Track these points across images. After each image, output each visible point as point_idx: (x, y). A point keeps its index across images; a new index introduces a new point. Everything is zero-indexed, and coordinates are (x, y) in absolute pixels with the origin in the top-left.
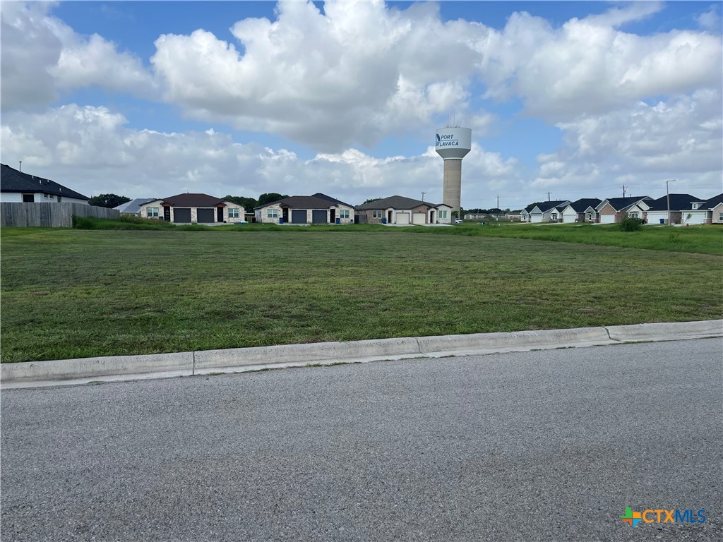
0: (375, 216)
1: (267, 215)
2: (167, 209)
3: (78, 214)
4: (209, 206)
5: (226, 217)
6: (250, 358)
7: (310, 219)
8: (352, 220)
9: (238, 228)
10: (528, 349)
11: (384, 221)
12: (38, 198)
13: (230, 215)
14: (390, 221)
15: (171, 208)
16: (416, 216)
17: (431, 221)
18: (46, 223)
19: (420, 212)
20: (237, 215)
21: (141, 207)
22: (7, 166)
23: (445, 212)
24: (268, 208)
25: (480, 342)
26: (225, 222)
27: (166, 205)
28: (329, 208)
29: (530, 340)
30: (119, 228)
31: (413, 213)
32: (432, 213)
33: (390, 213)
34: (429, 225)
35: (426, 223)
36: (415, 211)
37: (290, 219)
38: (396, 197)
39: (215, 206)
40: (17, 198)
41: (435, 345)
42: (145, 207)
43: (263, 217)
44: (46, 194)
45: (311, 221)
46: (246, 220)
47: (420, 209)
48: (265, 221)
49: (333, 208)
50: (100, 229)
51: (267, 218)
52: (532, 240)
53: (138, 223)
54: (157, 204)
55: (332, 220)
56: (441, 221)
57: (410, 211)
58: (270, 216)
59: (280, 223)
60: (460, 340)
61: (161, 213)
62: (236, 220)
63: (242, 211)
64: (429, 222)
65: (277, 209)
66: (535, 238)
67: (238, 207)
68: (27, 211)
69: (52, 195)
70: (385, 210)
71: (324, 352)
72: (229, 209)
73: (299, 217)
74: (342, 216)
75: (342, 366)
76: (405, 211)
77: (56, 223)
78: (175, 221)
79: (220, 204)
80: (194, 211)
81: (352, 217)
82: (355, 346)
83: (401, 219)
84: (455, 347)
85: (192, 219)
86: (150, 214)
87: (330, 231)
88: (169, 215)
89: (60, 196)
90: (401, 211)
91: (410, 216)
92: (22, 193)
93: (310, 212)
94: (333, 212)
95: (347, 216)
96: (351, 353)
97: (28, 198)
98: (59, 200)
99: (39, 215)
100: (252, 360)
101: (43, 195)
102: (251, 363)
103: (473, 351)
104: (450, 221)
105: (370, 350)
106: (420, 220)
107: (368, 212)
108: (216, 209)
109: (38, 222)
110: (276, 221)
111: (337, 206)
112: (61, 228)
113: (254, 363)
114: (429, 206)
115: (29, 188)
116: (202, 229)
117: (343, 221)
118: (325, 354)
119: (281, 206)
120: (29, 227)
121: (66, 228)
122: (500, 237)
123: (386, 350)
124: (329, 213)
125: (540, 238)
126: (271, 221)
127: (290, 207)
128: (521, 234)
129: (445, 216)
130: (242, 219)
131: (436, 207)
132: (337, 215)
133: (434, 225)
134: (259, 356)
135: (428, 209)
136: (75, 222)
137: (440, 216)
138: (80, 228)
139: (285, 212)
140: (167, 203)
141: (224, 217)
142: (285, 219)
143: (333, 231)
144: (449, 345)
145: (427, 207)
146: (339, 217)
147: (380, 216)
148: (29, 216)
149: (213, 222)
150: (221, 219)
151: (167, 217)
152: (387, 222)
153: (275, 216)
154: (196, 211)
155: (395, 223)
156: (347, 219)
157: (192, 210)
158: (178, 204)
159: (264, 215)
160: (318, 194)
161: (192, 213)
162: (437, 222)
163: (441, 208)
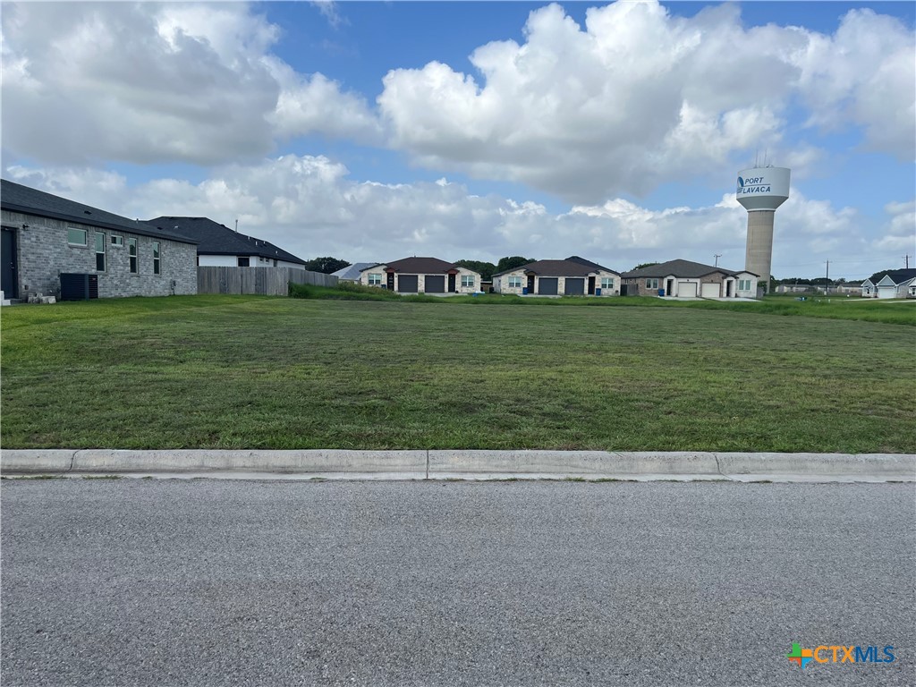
0: (649, 286)
1: (508, 284)
2: (390, 276)
3: (294, 281)
4: (440, 272)
5: (458, 286)
6: (495, 464)
7: (561, 289)
8: (617, 291)
9: (473, 300)
10: (883, 479)
11: (661, 293)
12: (254, 262)
13: (464, 284)
14: (669, 293)
15: (396, 274)
16: (706, 286)
17: (728, 294)
18: (261, 292)
19: (712, 282)
20: (471, 284)
21: (362, 274)
22: (223, 226)
23: (748, 282)
24: (510, 275)
25: (809, 464)
26: (457, 292)
27: (390, 271)
28: (587, 275)
29: (886, 467)
30: (337, 297)
31: (702, 283)
32: (729, 283)
33: (670, 282)
34: (725, 299)
35: (721, 296)
36: (706, 280)
37: (536, 289)
38: (679, 262)
39: (446, 273)
40: (232, 262)
41: (741, 465)
42: (366, 273)
43: (502, 286)
44: (262, 257)
45: (563, 291)
46: (482, 290)
47: (712, 277)
48: (505, 292)
49: (592, 275)
50: (317, 298)
51: (507, 288)
52: (881, 323)
53: (358, 292)
54: (380, 270)
55: (591, 290)
56: (742, 294)
57: (698, 281)
58: (511, 285)
59: (524, 293)
60: (778, 460)
61: (384, 280)
62: (471, 290)
63: (478, 279)
64: (725, 295)
65: (520, 276)
66: (886, 321)
67: (474, 273)
68: (242, 276)
69: (268, 258)
70: (662, 278)
71: (588, 464)
72: (463, 276)
73: (549, 286)
74: (604, 286)
75: (612, 484)
76: (691, 280)
77: (271, 291)
78: (400, 290)
79: (452, 270)
80: (421, 279)
81: (617, 287)
82: (629, 458)
83: (685, 290)
84: (771, 469)
85: (419, 289)
86: (371, 282)
87: (589, 305)
88: (393, 284)
89: (276, 259)
90: (685, 280)
91: (699, 286)
92: (238, 256)
93: (562, 281)
94: (592, 280)
95: (611, 286)
96: (623, 467)
97: (243, 262)
98: (275, 265)
99: (254, 282)
100: (497, 466)
101: (259, 258)
102: (494, 470)
103: (798, 477)
104: (755, 295)
105: (649, 466)
106: (712, 292)
107: (639, 281)
108: (447, 276)
109: (252, 290)
110: (519, 291)
111: (598, 273)
112: (277, 296)
113: (498, 470)
114: (726, 274)
115: (245, 250)
116: (431, 301)
117: (606, 292)
118: (588, 466)
119: (526, 273)
120: (244, 295)
121: (281, 297)
122: (832, 318)
123: (671, 467)
124: (587, 282)
125: (895, 321)
126: (512, 292)
127: (537, 274)
128: (864, 316)
129: (748, 288)
130: (477, 289)
131: (735, 275)
132: (598, 284)
133: (732, 299)
134: (505, 462)
135: (723, 278)
136: (291, 289)
137: (741, 288)
138: (296, 296)
139: (531, 279)
140: (391, 269)
141: (456, 286)
142: (530, 289)
143: (593, 305)
144: (762, 466)
145: (722, 275)
146: (600, 287)
147: (655, 285)
148: (244, 283)
149: (443, 291)
150: (452, 288)
151: (390, 285)
152: (666, 294)
153: (518, 285)
154: (423, 278)
155: (677, 296)
156: (611, 290)
157: (419, 277)
158: (404, 270)
159: (504, 283)
160: (573, 257)
161: (419, 281)
162: (736, 296)
163: (742, 277)
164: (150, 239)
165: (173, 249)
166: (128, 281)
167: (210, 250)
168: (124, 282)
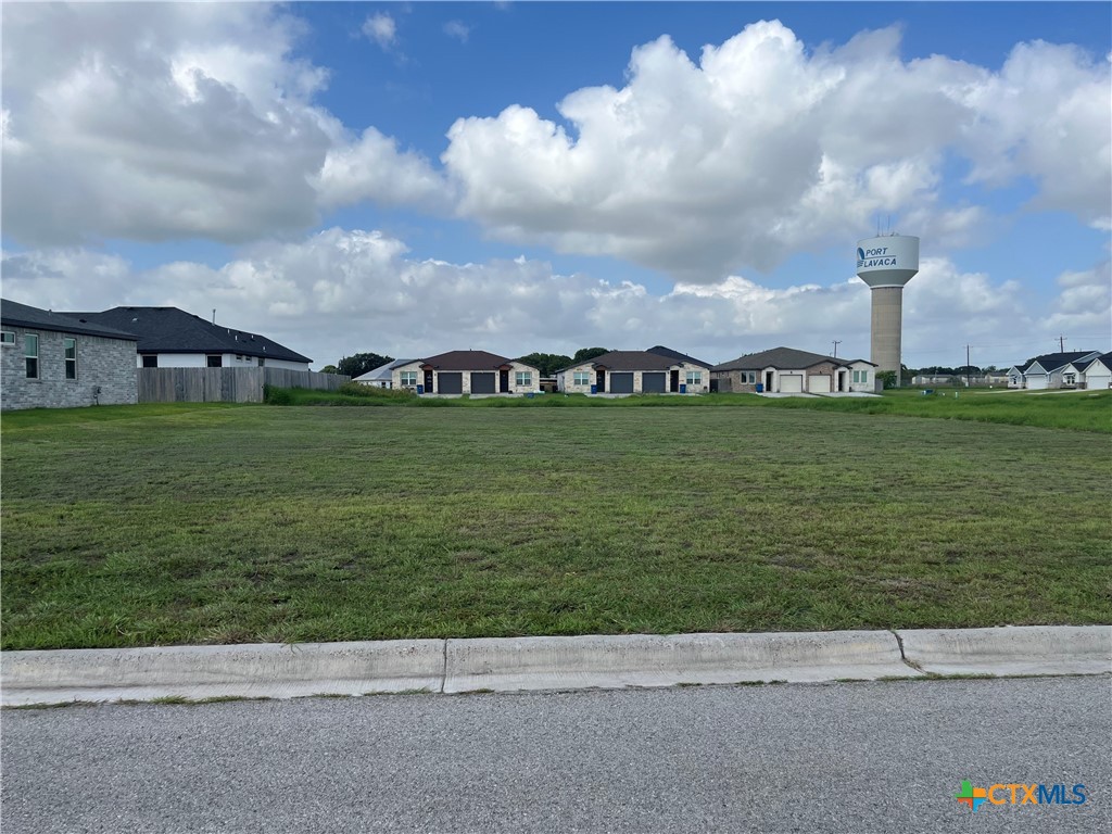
0: (744, 379)
1: (573, 382)
2: (428, 374)
3: (273, 383)
4: (489, 368)
5: (512, 385)
6: (84, 672)
7: (638, 386)
8: (705, 388)
9: (525, 402)
11: (759, 388)
12: (227, 361)
13: (519, 382)
14: (769, 388)
15: (434, 372)
16: (813, 379)
17: (841, 388)
18: (228, 399)
19: (821, 374)
20: (528, 382)
23: (864, 373)
24: (575, 370)
25: (586, 656)
26: (511, 392)
27: (427, 369)
28: (668, 368)
30: (325, 403)
31: (808, 375)
32: (841, 375)
33: (769, 376)
34: (837, 394)
35: (832, 390)
36: (812, 371)
37: (607, 387)
38: (782, 350)
39: (497, 369)
40: (200, 362)
41: (481, 660)
42: (398, 371)
43: (566, 384)
44: (239, 354)
45: (640, 389)
46: (542, 388)
47: (820, 368)
48: (569, 391)
49: (675, 368)
50: (300, 404)
51: (572, 386)
53: (367, 395)
54: (415, 368)
55: (674, 387)
56: (857, 387)
57: (804, 372)
58: (577, 382)
59: (593, 393)
60: (541, 650)
61: (421, 380)
62: (527, 389)
63: (535, 375)
64: (837, 389)
65: (588, 372)
67: (530, 369)
68: (204, 379)
69: (249, 356)
70: (760, 370)
71: (237, 667)
72: (518, 374)
73: (622, 383)
74: (690, 381)
76: (795, 372)
77: (241, 397)
78: (439, 392)
79: (504, 366)
80: (466, 377)
81: (706, 382)
82: (306, 656)
83: (788, 385)
84: (526, 665)
85: (464, 389)
86: (404, 382)
88: (432, 383)
89: (262, 357)
90: (788, 372)
91: (804, 379)
92: (206, 354)
93: (638, 376)
94: (675, 375)
95: (697, 381)
96: (294, 671)
97: (215, 362)
98: (261, 364)
99: (219, 385)
100: (87, 677)
101: (235, 356)
102: (82, 683)
104: (873, 388)
105: (337, 666)
106: (821, 386)
107: (732, 375)
108: (498, 373)
109: (218, 397)
110: (586, 390)
111: (682, 366)
112: (248, 404)
113: (88, 683)
114: (837, 364)
115: (218, 346)
117: (690, 387)
118: (238, 670)
119: (594, 368)
120: (207, 403)
121: (254, 404)
123: (371, 667)
124: (668, 377)
126: (579, 391)
127: (609, 369)
129: (864, 380)
130: (535, 388)
131: (848, 365)
132: (682, 380)
133: (846, 394)
134: (102, 670)
135: (834, 369)
136: (267, 391)
137: (856, 380)
138: (274, 403)
139: (601, 375)
140: (428, 366)
141: (510, 385)
142: (599, 387)
144: (513, 659)
145: (833, 365)
146: (685, 383)
147: (752, 378)
148: (207, 387)
149: (494, 392)
150: (504, 388)
151: (428, 387)
152: (765, 389)
153: (585, 382)
154: (469, 376)
155: (778, 392)
156: (697, 386)
157: (464, 375)
158: (444, 368)
159: (568, 381)
160: (657, 347)
161: (464, 380)
162: (851, 390)
163: (856, 367)
164: (59, 335)
165: (98, 347)
166: (22, 389)
167: (171, 348)
168: (16, 390)
